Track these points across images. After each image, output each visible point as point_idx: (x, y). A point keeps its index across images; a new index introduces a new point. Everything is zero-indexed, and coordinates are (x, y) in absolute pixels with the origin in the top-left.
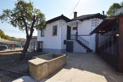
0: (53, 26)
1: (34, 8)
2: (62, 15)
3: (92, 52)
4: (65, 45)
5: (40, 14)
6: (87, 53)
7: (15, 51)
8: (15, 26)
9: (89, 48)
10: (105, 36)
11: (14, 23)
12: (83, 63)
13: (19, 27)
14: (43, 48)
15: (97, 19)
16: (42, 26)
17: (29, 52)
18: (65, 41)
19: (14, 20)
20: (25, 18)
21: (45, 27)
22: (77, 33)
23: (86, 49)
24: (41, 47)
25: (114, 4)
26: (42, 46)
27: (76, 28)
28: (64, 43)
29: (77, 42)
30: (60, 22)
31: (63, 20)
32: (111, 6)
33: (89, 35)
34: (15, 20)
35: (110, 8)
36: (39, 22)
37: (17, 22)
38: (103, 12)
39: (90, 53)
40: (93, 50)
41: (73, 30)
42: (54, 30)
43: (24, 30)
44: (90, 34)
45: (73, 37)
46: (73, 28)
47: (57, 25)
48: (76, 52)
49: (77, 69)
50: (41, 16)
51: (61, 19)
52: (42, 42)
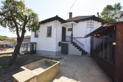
0: (47, 27)
1: (26, 7)
2: (57, 16)
3: (86, 55)
4: (60, 47)
5: (33, 14)
6: (82, 55)
7: (6, 54)
8: (5, 26)
9: (85, 50)
10: (101, 39)
11: (3, 23)
12: (78, 70)
13: (9, 28)
14: (37, 50)
15: (92, 21)
16: (35, 27)
17: (22, 54)
18: (60, 43)
19: (2, 19)
20: (16, 18)
21: (38, 28)
22: (72, 35)
23: (81, 52)
24: (34, 49)
25: (107, 5)
26: (36, 47)
27: (71, 30)
28: (59, 45)
29: (72, 44)
30: (54, 23)
31: (58, 21)
32: (105, 8)
33: (85, 38)
34: (4, 20)
35: (104, 10)
36: (32, 22)
37: (7, 21)
38: (98, 13)
39: (85, 56)
40: (88, 53)
41: (69, 32)
42: (48, 31)
43: (14, 31)
44: (85, 36)
45: (68, 39)
46: (68, 29)
47: (52, 26)
48: (71, 55)
49: (72, 80)
50: (34, 16)
51: (56, 20)
52: (36, 43)
